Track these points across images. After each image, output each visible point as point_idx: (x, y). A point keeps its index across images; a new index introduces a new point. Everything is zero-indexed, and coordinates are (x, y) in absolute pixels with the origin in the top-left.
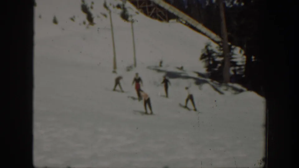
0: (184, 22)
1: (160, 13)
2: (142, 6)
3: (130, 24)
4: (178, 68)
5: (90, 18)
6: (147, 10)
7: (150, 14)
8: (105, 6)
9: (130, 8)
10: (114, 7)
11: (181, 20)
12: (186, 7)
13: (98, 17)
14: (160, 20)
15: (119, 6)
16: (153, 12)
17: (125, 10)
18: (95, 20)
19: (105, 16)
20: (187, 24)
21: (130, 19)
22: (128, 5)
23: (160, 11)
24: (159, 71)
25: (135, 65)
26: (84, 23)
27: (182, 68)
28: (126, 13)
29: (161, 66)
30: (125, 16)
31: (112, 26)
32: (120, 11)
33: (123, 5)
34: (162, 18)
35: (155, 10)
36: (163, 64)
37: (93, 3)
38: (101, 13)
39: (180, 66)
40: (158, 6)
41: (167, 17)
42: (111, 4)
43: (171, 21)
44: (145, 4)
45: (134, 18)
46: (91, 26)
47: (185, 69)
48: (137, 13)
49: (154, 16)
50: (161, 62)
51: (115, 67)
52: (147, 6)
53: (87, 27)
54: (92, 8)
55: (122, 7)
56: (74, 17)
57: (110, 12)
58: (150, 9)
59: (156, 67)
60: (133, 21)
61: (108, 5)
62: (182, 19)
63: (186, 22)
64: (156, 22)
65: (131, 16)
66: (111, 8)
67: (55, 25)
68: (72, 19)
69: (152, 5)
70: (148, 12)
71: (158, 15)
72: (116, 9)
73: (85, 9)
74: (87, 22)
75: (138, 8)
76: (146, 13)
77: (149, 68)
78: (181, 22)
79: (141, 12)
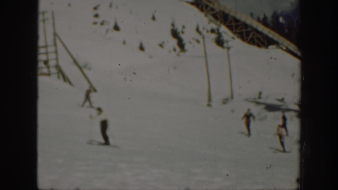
0: (284, 48)
1: (258, 39)
2: (238, 31)
3: (225, 50)
4: (279, 100)
5: (181, 45)
6: (244, 34)
7: (247, 39)
8: (198, 30)
9: (225, 33)
10: (207, 32)
11: (281, 46)
12: (287, 31)
13: (190, 43)
14: (259, 46)
15: (213, 31)
16: (250, 36)
17: (219, 35)
18: (187, 47)
19: (198, 41)
20: (288, 50)
21: (225, 45)
22: (223, 29)
23: (258, 36)
24: (258, 103)
25: (232, 97)
26: (175, 50)
27: (282, 100)
28: (221, 38)
29: (260, 98)
30: (220, 42)
31: (205, 53)
32: (214, 36)
33: (218, 30)
34: (260, 44)
35: (253, 35)
36: (263, 96)
37: (184, 27)
38: (193, 39)
39: (280, 98)
40: (256, 31)
41: (266, 42)
42: (204, 29)
43: (271, 47)
44: (241, 29)
45: (230, 44)
46: (182, 54)
47: (286, 100)
48: (233, 38)
49: (252, 42)
50: (260, 94)
51: (210, 100)
52: (244, 30)
53: (178, 55)
54: (183, 32)
55: (216, 31)
56: (163, 43)
57: (203, 38)
58: (248, 34)
59: (255, 99)
60: (228, 48)
61: (201, 29)
62: (282, 44)
63: (287, 48)
64: (254, 49)
65: (227, 42)
66: (204, 32)
67: (141, 52)
68: (161, 46)
69: (249, 29)
70: (245, 38)
71: (256, 40)
72: (210, 33)
73: (175, 34)
74: (178, 49)
75: (235, 33)
76: (243, 39)
77: (246, 100)
78: (281, 48)
79: (238, 37)
